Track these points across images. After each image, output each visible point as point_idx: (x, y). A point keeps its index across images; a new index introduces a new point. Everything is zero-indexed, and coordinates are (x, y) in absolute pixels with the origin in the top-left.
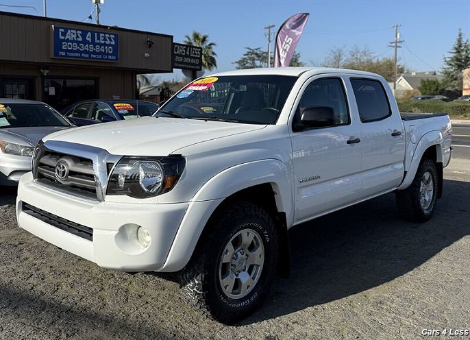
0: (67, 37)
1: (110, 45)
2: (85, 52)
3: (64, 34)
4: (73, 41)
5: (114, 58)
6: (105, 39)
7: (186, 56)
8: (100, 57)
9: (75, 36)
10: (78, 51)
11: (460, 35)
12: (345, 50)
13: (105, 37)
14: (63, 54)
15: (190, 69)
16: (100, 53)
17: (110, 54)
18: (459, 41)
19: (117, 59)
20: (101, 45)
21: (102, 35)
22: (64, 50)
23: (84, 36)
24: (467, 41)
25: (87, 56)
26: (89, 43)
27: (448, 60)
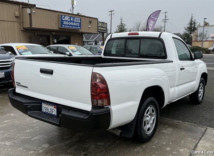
0: (65, 19)
1: (78, 22)
2: (71, 25)
3: (64, 18)
4: (67, 21)
5: (80, 28)
6: (77, 20)
7: (102, 27)
8: (75, 27)
9: (67, 19)
10: (68, 25)
11: (192, 17)
12: (141, 22)
13: (77, 19)
14: (64, 26)
15: (101, 32)
16: (75, 26)
17: (79, 26)
18: (191, 19)
19: (81, 28)
20: (76, 22)
21: (76, 18)
22: (64, 25)
23: (70, 19)
24: (195, 20)
25: (71, 27)
26: (72, 22)
27: (186, 28)
